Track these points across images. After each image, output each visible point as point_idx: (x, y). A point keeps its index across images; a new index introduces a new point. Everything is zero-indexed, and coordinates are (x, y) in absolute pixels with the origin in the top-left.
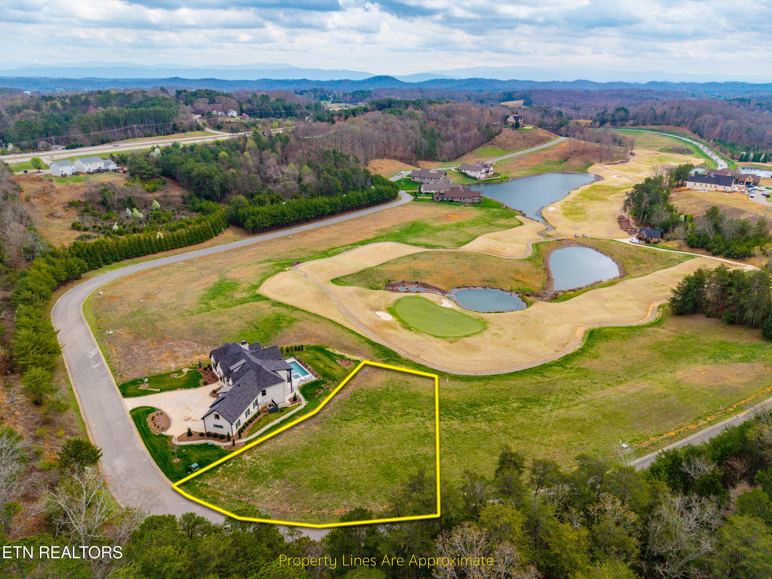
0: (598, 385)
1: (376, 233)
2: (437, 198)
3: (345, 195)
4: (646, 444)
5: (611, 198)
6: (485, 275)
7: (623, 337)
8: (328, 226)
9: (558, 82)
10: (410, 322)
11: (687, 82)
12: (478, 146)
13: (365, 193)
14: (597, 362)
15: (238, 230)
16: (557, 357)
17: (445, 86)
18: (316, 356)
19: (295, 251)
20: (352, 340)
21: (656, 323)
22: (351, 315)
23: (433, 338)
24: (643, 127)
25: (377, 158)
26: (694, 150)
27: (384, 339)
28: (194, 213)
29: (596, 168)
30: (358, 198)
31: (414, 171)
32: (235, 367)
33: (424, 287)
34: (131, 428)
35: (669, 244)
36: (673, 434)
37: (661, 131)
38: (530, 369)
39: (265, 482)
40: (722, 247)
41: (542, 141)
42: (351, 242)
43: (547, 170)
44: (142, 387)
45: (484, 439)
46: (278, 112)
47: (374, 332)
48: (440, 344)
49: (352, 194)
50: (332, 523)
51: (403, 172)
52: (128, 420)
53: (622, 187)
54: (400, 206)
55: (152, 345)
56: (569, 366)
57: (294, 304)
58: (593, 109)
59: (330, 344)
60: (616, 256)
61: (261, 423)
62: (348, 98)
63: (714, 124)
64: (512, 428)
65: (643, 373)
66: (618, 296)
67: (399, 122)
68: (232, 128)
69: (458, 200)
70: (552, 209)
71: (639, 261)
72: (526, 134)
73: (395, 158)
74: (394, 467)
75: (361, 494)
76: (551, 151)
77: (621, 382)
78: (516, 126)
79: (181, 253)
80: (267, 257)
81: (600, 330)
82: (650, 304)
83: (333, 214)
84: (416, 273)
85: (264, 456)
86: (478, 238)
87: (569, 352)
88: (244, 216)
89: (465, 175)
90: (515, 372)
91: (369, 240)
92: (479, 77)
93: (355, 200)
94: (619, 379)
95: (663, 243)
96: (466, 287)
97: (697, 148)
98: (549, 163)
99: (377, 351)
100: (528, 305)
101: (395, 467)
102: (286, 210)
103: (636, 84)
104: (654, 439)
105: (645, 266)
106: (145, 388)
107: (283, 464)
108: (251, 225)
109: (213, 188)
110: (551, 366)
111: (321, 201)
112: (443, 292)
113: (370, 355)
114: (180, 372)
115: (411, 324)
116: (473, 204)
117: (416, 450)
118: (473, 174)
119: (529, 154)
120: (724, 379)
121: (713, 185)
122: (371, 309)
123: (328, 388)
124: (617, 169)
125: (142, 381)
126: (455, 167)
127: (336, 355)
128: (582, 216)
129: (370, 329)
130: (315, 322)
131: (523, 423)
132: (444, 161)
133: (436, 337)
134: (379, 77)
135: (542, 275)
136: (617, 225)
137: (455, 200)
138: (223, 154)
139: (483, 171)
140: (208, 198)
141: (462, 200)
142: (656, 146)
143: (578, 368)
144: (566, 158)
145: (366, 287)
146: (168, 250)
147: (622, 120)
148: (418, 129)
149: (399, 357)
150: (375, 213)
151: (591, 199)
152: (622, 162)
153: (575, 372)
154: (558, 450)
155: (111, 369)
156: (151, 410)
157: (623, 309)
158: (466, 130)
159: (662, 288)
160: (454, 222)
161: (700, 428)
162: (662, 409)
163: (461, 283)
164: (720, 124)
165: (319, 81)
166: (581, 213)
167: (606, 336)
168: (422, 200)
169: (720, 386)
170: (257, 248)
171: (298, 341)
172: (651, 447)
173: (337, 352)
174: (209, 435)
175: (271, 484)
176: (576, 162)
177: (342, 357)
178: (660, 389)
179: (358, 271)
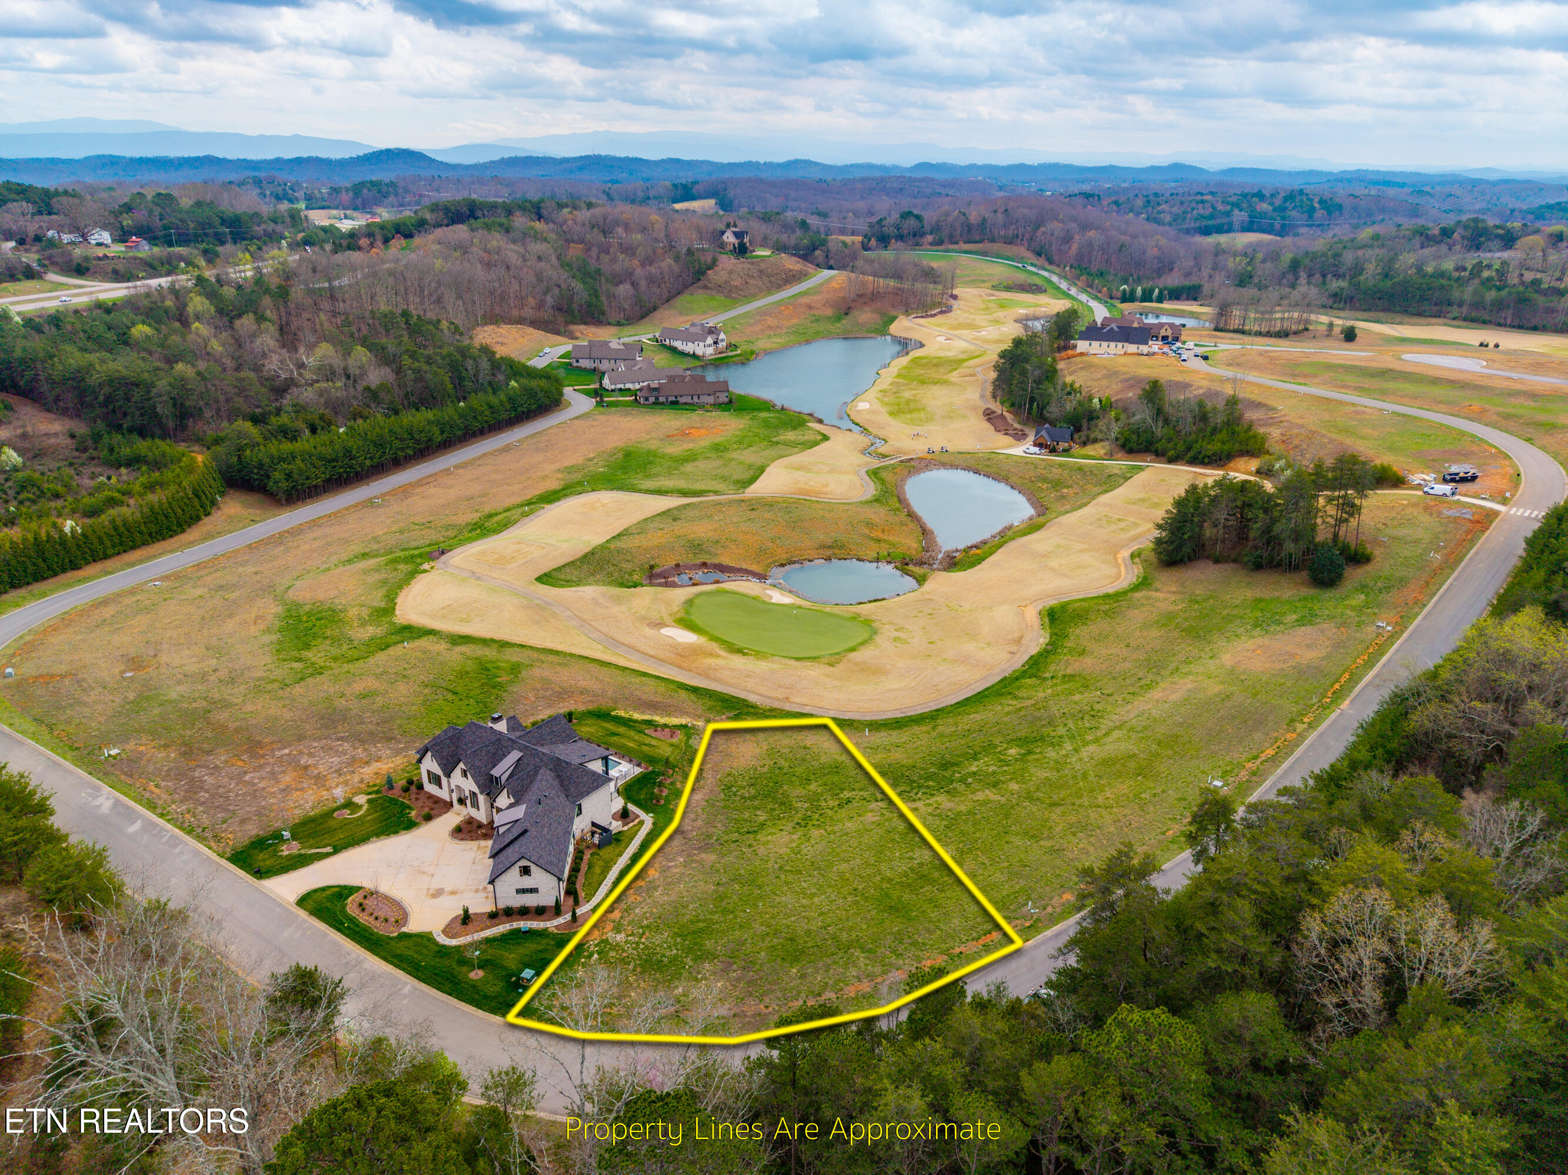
0: (1116, 697)
1: (560, 476)
2: (647, 399)
3: (462, 404)
4: (1244, 775)
5: (954, 377)
6: (822, 537)
7: (1105, 612)
8: (447, 471)
9: (758, 163)
10: (733, 637)
11: (980, 163)
12: (679, 293)
13: (503, 397)
14: (1088, 661)
15: (251, 498)
16: (1019, 661)
17: (535, 172)
18: (607, 729)
19: (410, 531)
20: (649, 691)
21: (1142, 583)
22: (618, 643)
23: (794, 663)
24: (951, 247)
25: (486, 324)
26: (1046, 285)
27: (708, 677)
28: (123, 470)
29: (903, 325)
30: (491, 407)
31: (574, 347)
32: (502, 769)
33: (722, 571)
34: (326, 935)
35: (1089, 450)
36: (1270, 752)
37: (984, 254)
38: (987, 689)
39: (685, 974)
40: (1181, 447)
41: (793, 278)
42: (518, 500)
43: (817, 333)
44: (285, 851)
45: (1007, 816)
46: (211, 231)
47: (680, 667)
48: (815, 672)
49: (477, 401)
50: (855, 1011)
51: (547, 350)
52: (304, 921)
53: (961, 356)
54: (577, 418)
55: (239, 763)
56: (1048, 675)
57: (497, 636)
58: (851, 215)
59: (616, 702)
60: (1014, 479)
61: (597, 870)
62: (345, 197)
63: (1067, 239)
64: (1038, 789)
65: (1172, 666)
66: (1058, 546)
67: (512, 246)
68: (115, 272)
69: (688, 400)
70: (863, 406)
71: (1057, 484)
72: (763, 266)
73: (520, 321)
74: (895, 893)
75: (870, 951)
76: (815, 298)
77: (1149, 687)
78: (741, 250)
79: (142, 561)
80: (356, 548)
81: (1064, 607)
82: (1116, 553)
83: (447, 445)
84: (696, 547)
85: (648, 927)
86: (768, 470)
87: (1034, 651)
88: (261, 466)
89: (674, 350)
90: (967, 700)
91: (555, 492)
92: (603, 154)
93: (487, 413)
94: (1142, 683)
95: (1077, 450)
96: (795, 562)
97: (1050, 281)
98: (817, 320)
99: (710, 703)
100: (921, 580)
101: (898, 893)
102: (354, 444)
103: (895, 167)
104: (1250, 765)
105: (1071, 491)
106: (295, 852)
107: (694, 933)
108: (284, 485)
109: (155, 407)
110: (1017, 679)
111: (422, 418)
112: (762, 577)
113: (700, 712)
114: (349, 804)
115: (740, 644)
116: (718, 406)
117: (911, 858)
118: (689, 348)
119: (778, 303)
120: (1293, 656)
121: (1120, 345)
122: (649, 625)
123: (672, 783)
124: (940, 326)
125: (277, 836)
126: (651, 336)
127: (636, 721)
128: (922, 415)
129: (672, 664)
130: (559, 664)
131: (1047, 779)
132: (619, 324)
133: (798, 659)
134: (388, 151)
135: (911, 525)
136: (987, 425)
137: (682, 400)
138: (140, 330)
139: (710, 340)
140: (142, 432)
141: (696, 399)
142: (983, 281)
143: (1064, 676)
144: (845, 308)
145: (610, 583)
146: (106, 557)
147: (915, 235)
148: (554, 259)
149: (754, 707)
150: (532, 436)
151: (923, 382)
152: (941, 312)
153: (1064, 682)
154: (1128, 811)
155: (181, 828)
156: (343, 892)
157: (1079, 568)
158: (648, 261)
159: (1122, 525)
160: (706, 443)
161: (1302, 737)
162: (1234, 717)
163: (783, 557)
164: (1077, 237)
165: (245, 160)
166: (917, 410)
167: (1080, 617)
168: (616, 404)
169: (1294, 668)
170: (318, 532)
171: (550, 706)
172: (1254, 778)
173: (637, 716)
174: (509, 913)
175: (699, 973)
176: (865, 316)
177: (649, 723)
178: (1214, 688)
179: (580, 554)
